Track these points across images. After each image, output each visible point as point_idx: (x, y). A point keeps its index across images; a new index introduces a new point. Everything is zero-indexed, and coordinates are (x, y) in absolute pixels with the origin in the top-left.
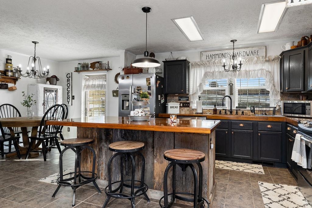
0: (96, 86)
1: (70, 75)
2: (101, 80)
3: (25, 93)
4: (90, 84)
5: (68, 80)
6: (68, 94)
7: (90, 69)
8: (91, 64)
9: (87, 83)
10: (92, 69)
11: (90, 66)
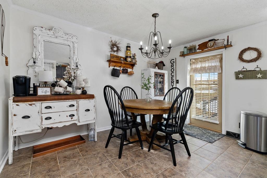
0: (206, 68)
1: (175, 61)
2: (214, 61)
3: (144, 75)
4: (197, 67)
5: (172, 65)
6: (172, 78)
7: (198, 51)
8: (199, 45)
9: (194, 66)
10: (201, 50)
11: (197, 47)
